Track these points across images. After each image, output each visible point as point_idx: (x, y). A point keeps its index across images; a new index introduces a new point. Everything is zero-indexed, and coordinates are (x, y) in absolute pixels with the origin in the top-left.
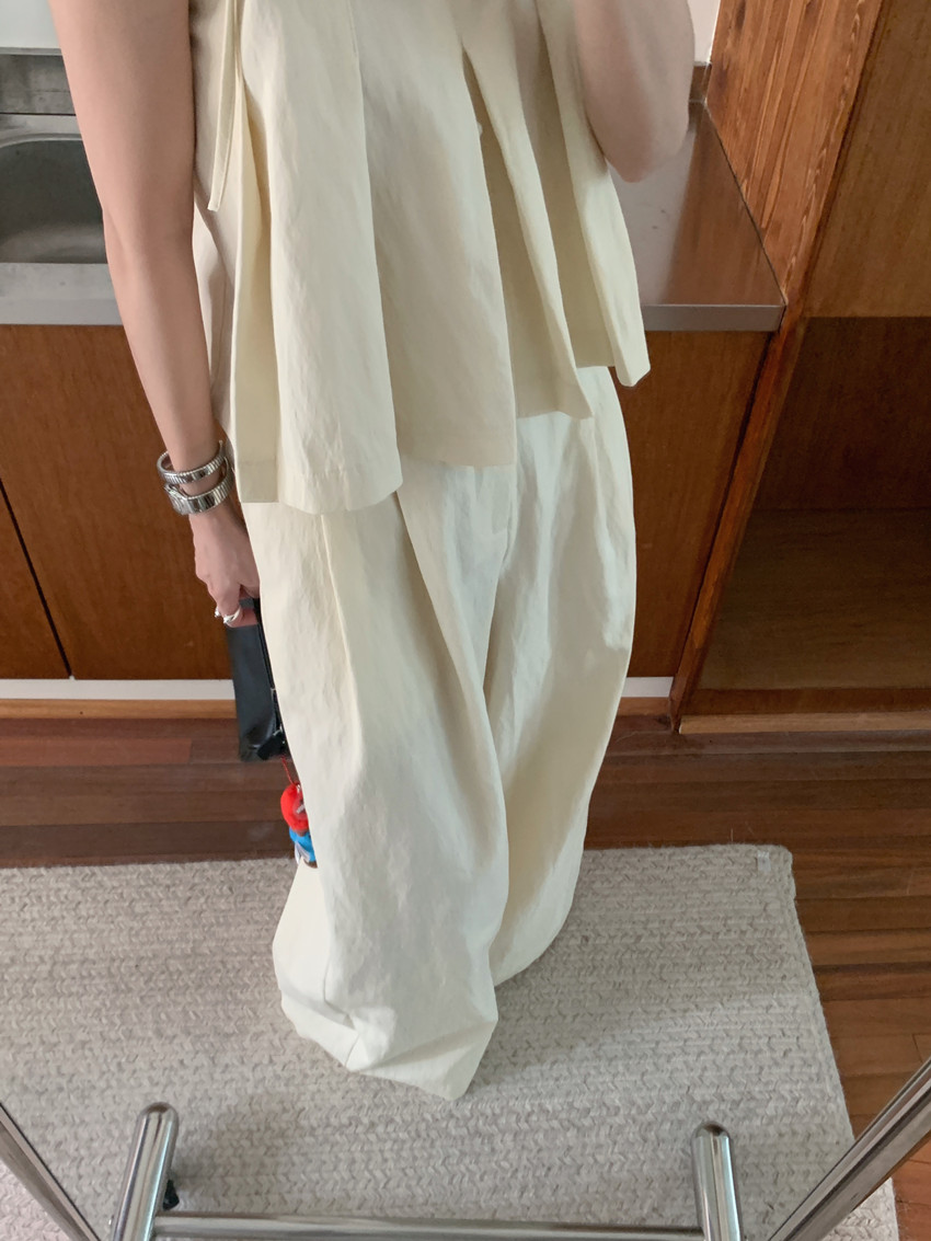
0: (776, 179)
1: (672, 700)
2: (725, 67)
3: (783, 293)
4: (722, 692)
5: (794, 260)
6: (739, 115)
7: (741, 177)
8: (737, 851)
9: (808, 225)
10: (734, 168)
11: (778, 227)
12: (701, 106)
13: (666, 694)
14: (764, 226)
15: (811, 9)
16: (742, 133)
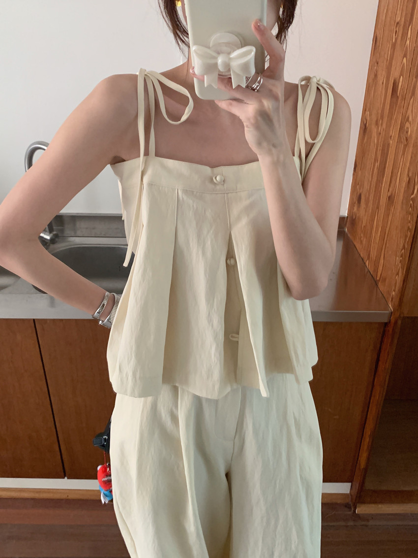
0: (382, 261)
1: (351, 495)
2: (354, 218)
3: (390, 306)
4: (374, 491)
5: (394, 293)
6: (362, 235)
7: (365, 259)
9: (399, 279)
10: (362, 255)
11: (385, 280)
12: (344, 232)
13: (348, 492)
14: (378, 279)
15: (390, 199)
16: (364, 242)
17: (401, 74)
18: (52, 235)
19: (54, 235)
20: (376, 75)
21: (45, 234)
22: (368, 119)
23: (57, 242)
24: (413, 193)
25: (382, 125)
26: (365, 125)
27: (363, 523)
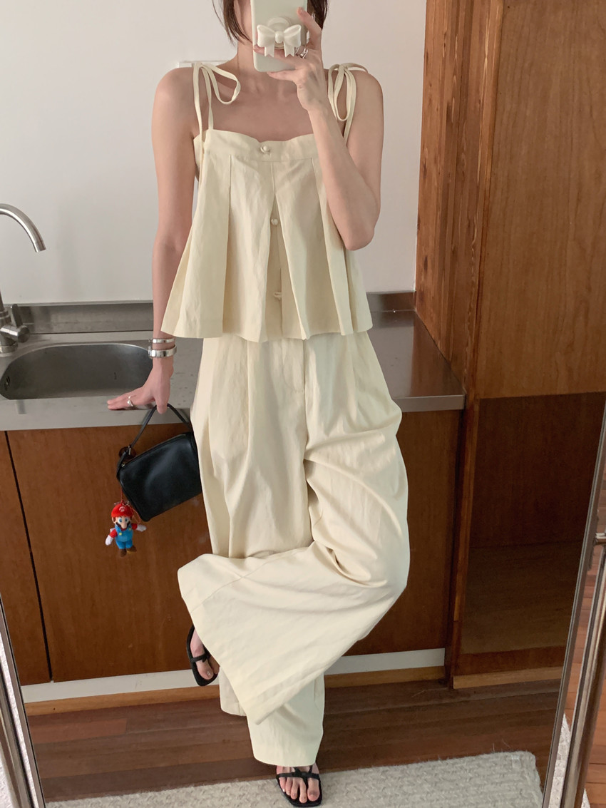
0: (452, 335)
1: (445, 666)
2: (423, 291)
3: (464, 388)
4: (475, 656)
5: (465, 370)
8: (497, 757)
10: (433, 337)
11: (456, 358)
12: (415, 312)
13: (442, 663)
15: (454, 252)
16: (434, 319)
17: (453, 96)
18: (19, 330)
19: (22, 330)
20: (430, 100)
21: (10, 329)
22: (427, 157)
23: (27, 340)
24: (473, 239)
25: (440, 161)
26: (425, 166)
27: (463, 699)
